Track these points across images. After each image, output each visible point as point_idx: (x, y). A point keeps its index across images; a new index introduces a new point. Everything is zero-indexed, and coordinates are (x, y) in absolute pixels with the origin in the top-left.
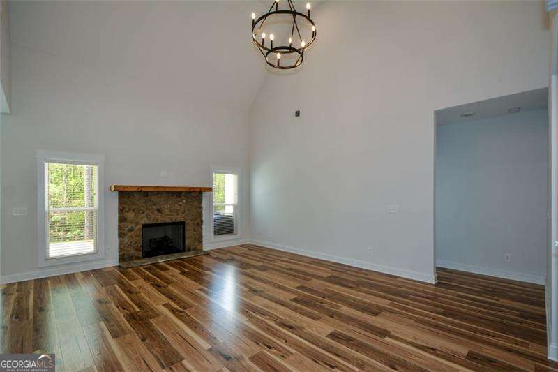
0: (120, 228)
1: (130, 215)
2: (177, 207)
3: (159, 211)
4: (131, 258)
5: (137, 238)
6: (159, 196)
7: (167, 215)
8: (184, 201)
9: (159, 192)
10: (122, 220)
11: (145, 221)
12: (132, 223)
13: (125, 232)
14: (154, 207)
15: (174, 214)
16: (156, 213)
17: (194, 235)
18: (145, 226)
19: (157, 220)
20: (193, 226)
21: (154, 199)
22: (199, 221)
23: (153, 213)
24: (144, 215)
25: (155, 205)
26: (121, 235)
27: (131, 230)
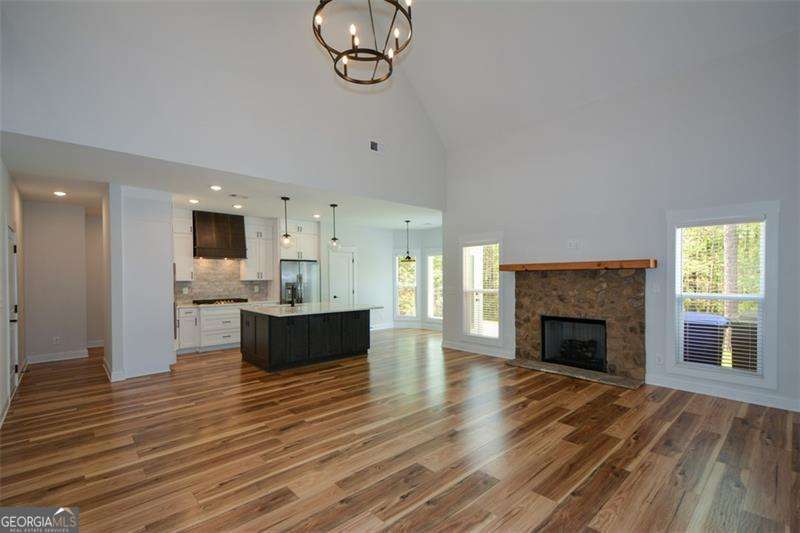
0: (517, 316)
1: (526, 301)
2: (590, 295)
3: (561, 299)
4: (527, 356)
5: (534, 332)
6: (562, 276)
7: (574, 306)
8: (605, 286)
9: (561, 272)
10: (519, 306)
11: (542, 311)
12: (528, 312)
13: (522, 322)
14: (554, 293)
15: (586, 306)
16: (557, 301)
17: (624, 347)
18: (544, 319)
19: (558, 312)
20: (622, 331)
21: (554, 281)
22: (633, 323)
23: (552, 301)
24: (541, 303)
25: (555, 290)
26: (518, 325)
27: (527, 320)
